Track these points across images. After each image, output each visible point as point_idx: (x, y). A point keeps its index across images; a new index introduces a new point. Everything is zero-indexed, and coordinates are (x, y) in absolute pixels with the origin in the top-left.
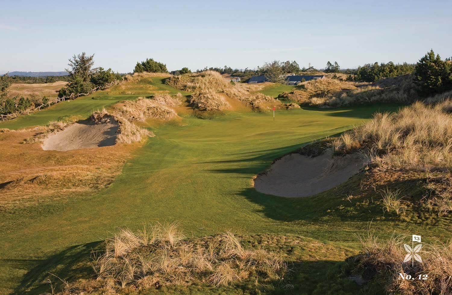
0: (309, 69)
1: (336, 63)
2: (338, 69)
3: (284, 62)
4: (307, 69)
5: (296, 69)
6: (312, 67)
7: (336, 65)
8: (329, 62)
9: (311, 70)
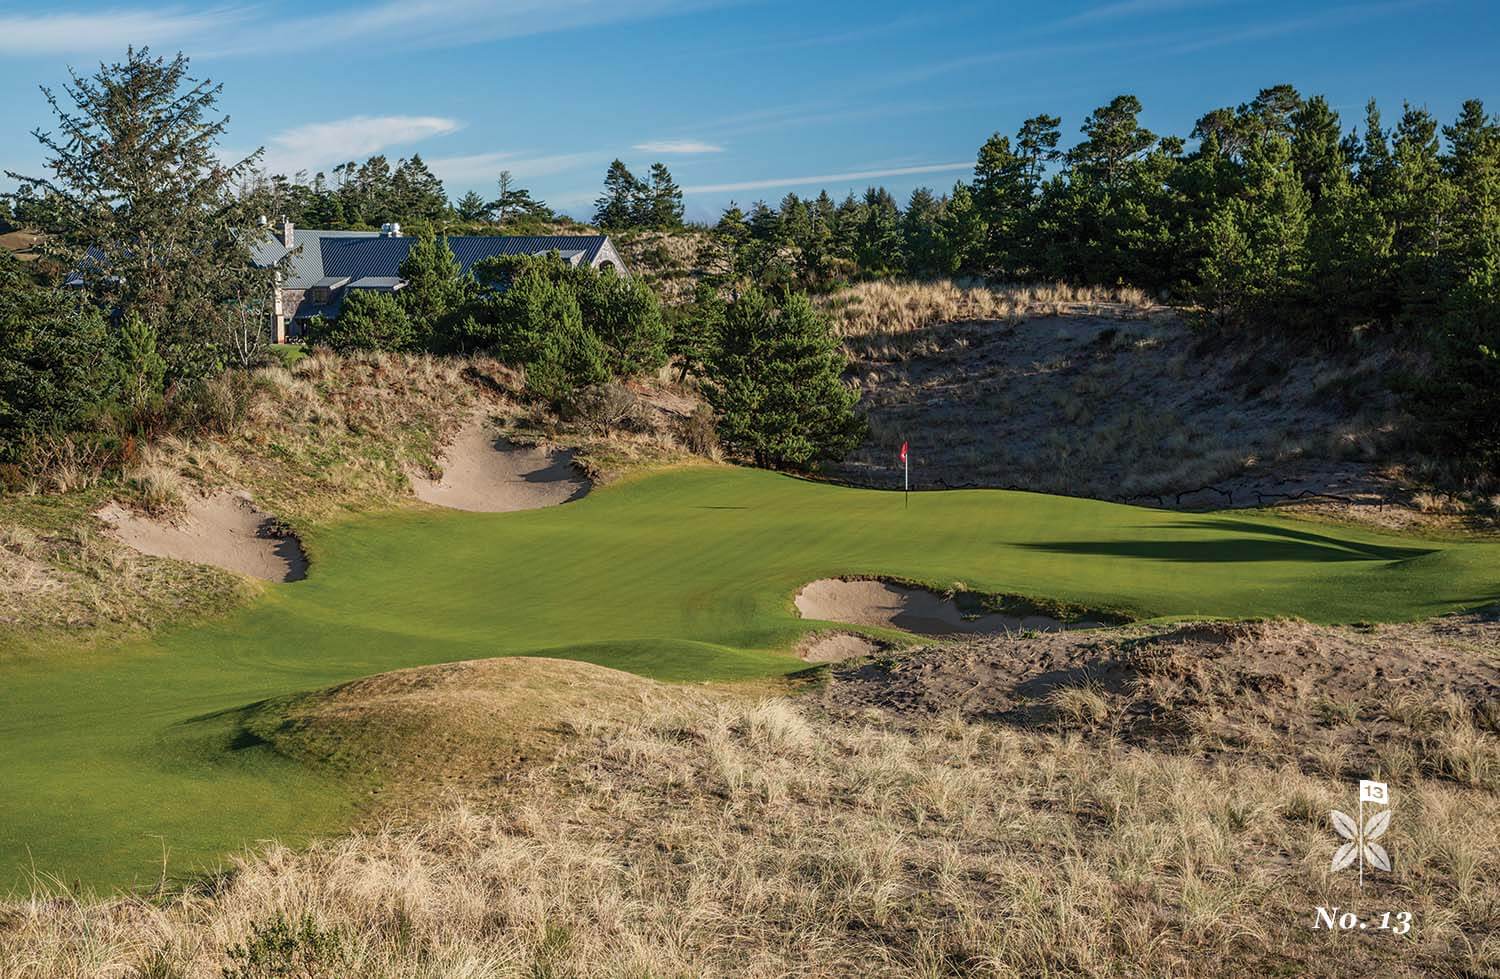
0: (503, 203)
1: (660, 172)
2: (672, 207)
3: (351, 165)
4: (492, 206)
5: (422, 206)
6: (523, 193)
7: (663, 185)
8: (617, 166)
9: (514, 211)
